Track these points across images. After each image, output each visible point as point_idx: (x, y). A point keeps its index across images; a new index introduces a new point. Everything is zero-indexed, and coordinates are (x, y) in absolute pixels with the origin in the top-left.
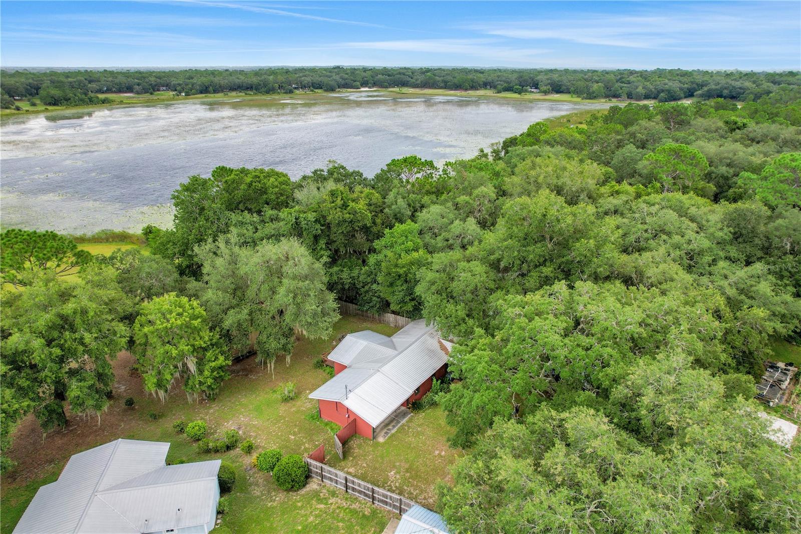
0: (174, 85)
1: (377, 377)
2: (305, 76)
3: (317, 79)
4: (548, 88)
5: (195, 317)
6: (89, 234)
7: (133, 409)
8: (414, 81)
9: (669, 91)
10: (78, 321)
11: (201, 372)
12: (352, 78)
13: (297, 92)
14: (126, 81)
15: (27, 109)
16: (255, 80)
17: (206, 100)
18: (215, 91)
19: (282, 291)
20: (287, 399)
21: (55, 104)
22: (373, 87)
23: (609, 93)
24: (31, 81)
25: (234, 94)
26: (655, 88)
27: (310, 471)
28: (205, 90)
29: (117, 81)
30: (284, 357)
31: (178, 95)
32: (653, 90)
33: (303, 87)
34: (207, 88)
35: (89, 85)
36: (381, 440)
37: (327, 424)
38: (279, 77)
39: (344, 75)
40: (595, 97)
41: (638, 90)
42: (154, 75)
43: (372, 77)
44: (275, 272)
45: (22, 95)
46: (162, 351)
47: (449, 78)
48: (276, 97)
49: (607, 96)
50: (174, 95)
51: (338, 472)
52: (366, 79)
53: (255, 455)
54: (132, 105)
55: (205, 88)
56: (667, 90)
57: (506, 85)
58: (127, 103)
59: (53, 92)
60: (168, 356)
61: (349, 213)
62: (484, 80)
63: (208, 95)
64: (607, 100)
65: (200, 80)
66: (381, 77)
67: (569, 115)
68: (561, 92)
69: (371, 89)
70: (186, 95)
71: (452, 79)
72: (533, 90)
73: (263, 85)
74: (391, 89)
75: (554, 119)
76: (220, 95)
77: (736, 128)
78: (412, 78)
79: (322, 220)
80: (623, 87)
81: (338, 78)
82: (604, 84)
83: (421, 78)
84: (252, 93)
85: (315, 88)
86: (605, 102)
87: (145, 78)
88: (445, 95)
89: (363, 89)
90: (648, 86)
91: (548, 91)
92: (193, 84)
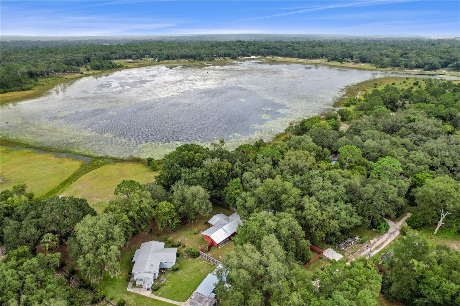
0: (152, 55)
1: (221, 230)
3: (227, 50)
4: (357, 60)
5: (172, 209)
6: (126, 158)
7: (152, 232)
8: (281, 52)
9: (431, 64)
10: (144, 209)
11: (172, 224)
12: (247, 50)
13: (216, 59)
14: (128, 53)
15: (85, 73)
18: (173, 59)
19: (196, 203)
20: (195, 233)
21: (97, 70)
22: (258, 55)
23: (394, 64)
24: (86, 55)
25: (183, 61)
26: (423, 62)
27: (199, 254)
29: (124, 53)
30: (195, 221)
31: (154, 61)
32: (422, 63)
33: (219, 56)
35: (112, 56)
36: (220, 248)
37: (205, 242)
39: (242, 49)
41: (411, 63)
43: (258, 50)
44: (194, 196)
45: (82, 63)
46: (163, 218)
49: (392, 66)
50: (152, 60)
51: (206, 254)
52: (254, 51)
53: (185, 248)
55: (168, 57)
56: (430, 64)
57: (333, 57)
59: (96, 63)
60: (164, 219)
61: (220, 173)
62: (322, 52)
63: (169, 61)
64: (392, 68)
65: (165, 52)
66: (262, 50)
67: (362, 83)
68: (365, 62)
69: (257, 57)
70: (159, 61)
71: (303, 52)
72: (349, 60)
73: (198, 56)
74: (268, 57)
75: (351, 86)
76: (176, 61)
77: (410, 121)
78: (280, 50)
79: (211, 175)
80: (403, 61)
81: (238, 50)
82: (392, 59)
83: (285, 51)
84: (192, 60)
85: (226, 56)
86: (390, 71)
87: (138, 51)
88: (298, 63)
89: (252, 57)
90: (419, 60)
91: (357, 62)
92: (162, 55)
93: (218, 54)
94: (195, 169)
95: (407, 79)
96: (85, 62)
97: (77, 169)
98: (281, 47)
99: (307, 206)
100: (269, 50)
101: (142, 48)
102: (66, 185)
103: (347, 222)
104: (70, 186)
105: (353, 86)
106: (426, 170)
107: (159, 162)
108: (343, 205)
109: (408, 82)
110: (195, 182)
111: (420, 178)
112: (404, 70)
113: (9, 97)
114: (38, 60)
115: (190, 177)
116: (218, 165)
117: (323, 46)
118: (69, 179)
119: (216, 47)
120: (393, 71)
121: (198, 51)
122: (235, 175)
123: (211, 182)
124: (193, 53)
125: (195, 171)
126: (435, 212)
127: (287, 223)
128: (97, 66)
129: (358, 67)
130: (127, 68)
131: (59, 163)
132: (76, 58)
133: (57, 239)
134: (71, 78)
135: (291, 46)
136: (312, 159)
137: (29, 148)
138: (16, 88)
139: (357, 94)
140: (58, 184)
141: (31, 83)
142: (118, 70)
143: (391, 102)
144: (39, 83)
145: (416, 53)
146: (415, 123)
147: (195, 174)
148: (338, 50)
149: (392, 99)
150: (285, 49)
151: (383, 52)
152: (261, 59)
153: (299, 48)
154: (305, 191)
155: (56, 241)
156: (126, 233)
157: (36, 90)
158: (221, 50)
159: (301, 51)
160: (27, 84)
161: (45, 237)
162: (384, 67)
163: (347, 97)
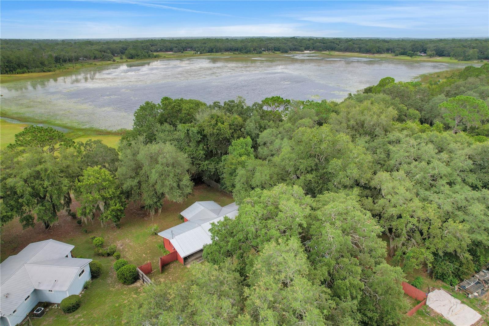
0: (195, 48)
2: (271, 43)
3: (277, 45)
4: (433, 52)
8: (339, 47)
11: (106, 211)
12: (299, 44)
13: (264, 53)
14: (170, 45)
15: (118, 61)
16: (240, 45)
17: (210, 56)
18: (217, 52)
21: (132, 58)
22: (313, 50)
23: (482, 56)
24: (124, 46)
25: (227, 53)
28: (211, 51)
29: (165, 45)
31: (196, 53)
33: (268, 50)
34: (212, 49)
35: (151, 48)
38: (254, 43)
39: (295, 43)
40: (470, 59)
42: (185, 41)
43: (313, 44)
45: (118, 54)
47: (363, 45)
48: (250, 55)
49: (479, 58)
50: (193, 53)
52: (308, 45)
54: (170, 59)
57: (402, 50)
58: (167, 58)
59: (131, 52)
61: (217, 130)
62: (388, 47)
63: (212, 54)
64: (479, 61)
66: (318, 44)
67: (442, 72)
68: (443, 56)
69: (311, 52)
70: (200, 54)
71: (365, 46)
72: (421, 54)
73: (244, 48)
76: (219, 54)
78: (338, 45)
79: (202, 132)
82: (479, 50)
84: (237, 53)
85: (275, 50)
86: (477, 63)
89: (306, 52)
91: (432, 55)
92: (205, 47)
93: (267, 47)
100: (325, 45)
105: (430, 74)
123: (201, 146)
127: (340, 214)
128: (132, 56)
129: (434, 60)
138: (36, 69)
141: (55, 67)
144: (65, 67)
150: (344, 44)
152: (316, 54)
162: (469, 60)
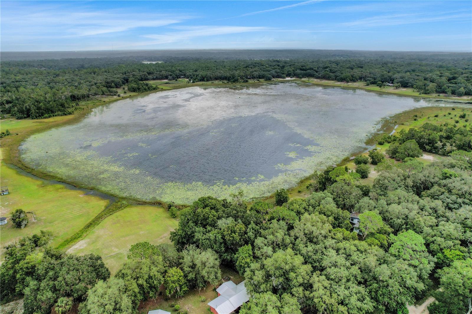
0: (188, 75)
1: (227, 302)
3: (262, 73)
4: (399, 84)
5: (180, 276)
8: (318, 74)
11: (180, 290)
12: (281, 72)
13: (250, 81)
14: (165, 73)
15: (123, 96)
18: (208, 80)
19: (204, 271)
20: (203, 301)
21: (134, 91)
22: (293, 77)
23: (439, 90)
29: (161, 73)
30: (203, 288)
31: (189, 81)
33: (254, 78)
35: (149, 76)
39: (277, 70)
41: (460, 90)
43: (293, 71)
44: (204, 263)
49: (437, 92)
52: (289, 72)
55: (202, 79)
57: (373, 80)
59: (133, 86)
60: (172, 286)
61: (232, 237)
62: (360, 75)
63: (204, 82)
64: (437, 95)
65: (201, 73)
66: (298, 71)
67: (401, 114)
68: (408, 87)
69: (292, 79)
70: (193, 82)
71: (340, 74)
72: (389, 84)
73: (232, 77)
74: (303, 79)
75: (389, 118)
76: (210, 82)
77: (446, 177)
78: (317, 72)
79: (223, 237)
80: (450, 87)
81: (273, 72)
82: (437, 84)
83: (322, 73)
84: (226, 82)
85: (260, 78)
86: (435, 98)
87: (174, 71)
88: (333, 87)
89: (288, 79)
90: (469, 87)
91: (398, 86)
92: (197, 76)
93: (253, 76)
94: (209, 228)
95: (453, 109)
96: (124, 83)
97: (102, 210)
98: (318, 68)
99: (315, 286)
100: (304, 72)
101: (179, 68)
102: (89, 228)
103: (358, 308)
104: (93, 230)
105: (390, 117)
106: (456, 246)
107: (180, 208)
108: (355, 288)
109: (453, 113)
110: (207, 243)
111: (448, 256)
112: (451, 98)
113: (53, 122)
114: (82, 82)
115: (203, 238)
116: (232, 227)
117: (362, 67)
118: (94, 221)
119: (251, 68)
120: (439, 98)
121: (233, 73)
122: (248, 239)
123: (223, 245)
124: (228, 74)
125: (209, 231)
126: (461, 303)
128: (133, 88)
129: (399, 93)
130: (162, 90)
131: (86, 202)
132: (116, 80)
133: (70, 303)
134: (109, 101)
135: (329, 67)
136: (328, 226)
137: (62, 182)
138: (60, 113)
139: (393, 128)
140: (82, 227)
141: (73, 106)
142: (154, 92)
143: (430, 143)
144: (80, 107)
145: (466, 78)
146: (451, 180)
147: (209, 235)
148: (378, 72)
149: (430, 140)
150: (322, 71)
151: (427, 76)
152: (296, 81)
153: (336, 69)
154: (318, 264)
155: (69, 305)
156: (133, 302)
157: (76, 114)
158: (255, 71)
159: (338, 74)
160: (69, 107)
161: (59, 300)
162: (428, 93)
163: (381, 132)
